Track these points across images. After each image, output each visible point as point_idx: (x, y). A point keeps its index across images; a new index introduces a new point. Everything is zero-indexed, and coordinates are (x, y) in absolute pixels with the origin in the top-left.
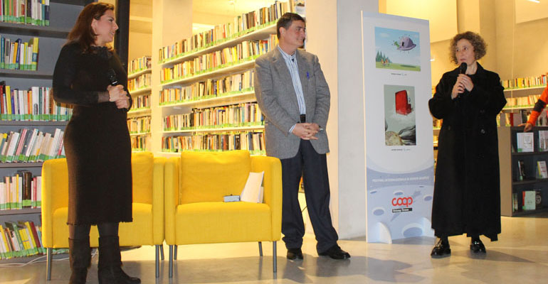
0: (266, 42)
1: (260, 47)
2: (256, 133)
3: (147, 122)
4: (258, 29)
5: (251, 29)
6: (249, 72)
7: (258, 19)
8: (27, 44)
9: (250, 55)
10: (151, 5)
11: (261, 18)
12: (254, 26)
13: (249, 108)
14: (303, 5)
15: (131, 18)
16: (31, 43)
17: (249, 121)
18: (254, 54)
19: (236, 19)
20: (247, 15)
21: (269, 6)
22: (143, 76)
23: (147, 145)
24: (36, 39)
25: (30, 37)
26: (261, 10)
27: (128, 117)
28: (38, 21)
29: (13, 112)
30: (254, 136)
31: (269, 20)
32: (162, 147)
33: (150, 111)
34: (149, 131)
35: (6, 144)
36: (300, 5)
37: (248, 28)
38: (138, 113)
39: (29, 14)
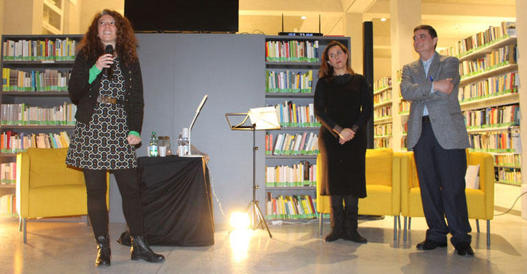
0: (483, 60)
1: (478, 65)
2: (476, 135)
3: (390, 127)
4: (475, 51)
5: (470, 51)
6: (469, 85)
7: (475, 42)
8: (305, 75)
9: (470, 72)
10: (390, 36)
11: (478, 42)
12: (472, 48)
13: (470, 114)
14: (514, 28)
15: (375, 47)
16: (307, 74)
17: (471, 125)
18: (473, 71)
19: (457, 44)
20: (466, 40)
21: (484, 31)
22: (386, 93)
23: (390, 144)
24: (311, 72)
25: (307, 70)
26: (478, 35)
27: (375, 124)
28: (311, 59)
29: (298, 121)
30: (475, 137)
31: (485, 43)
32: (402, 146)
33: (392, 119)
34: (391, 134)
35: (293, 142)
36: (511, 27)
37: (467, 50)
38: (383, 121)
39: (306, 55)
